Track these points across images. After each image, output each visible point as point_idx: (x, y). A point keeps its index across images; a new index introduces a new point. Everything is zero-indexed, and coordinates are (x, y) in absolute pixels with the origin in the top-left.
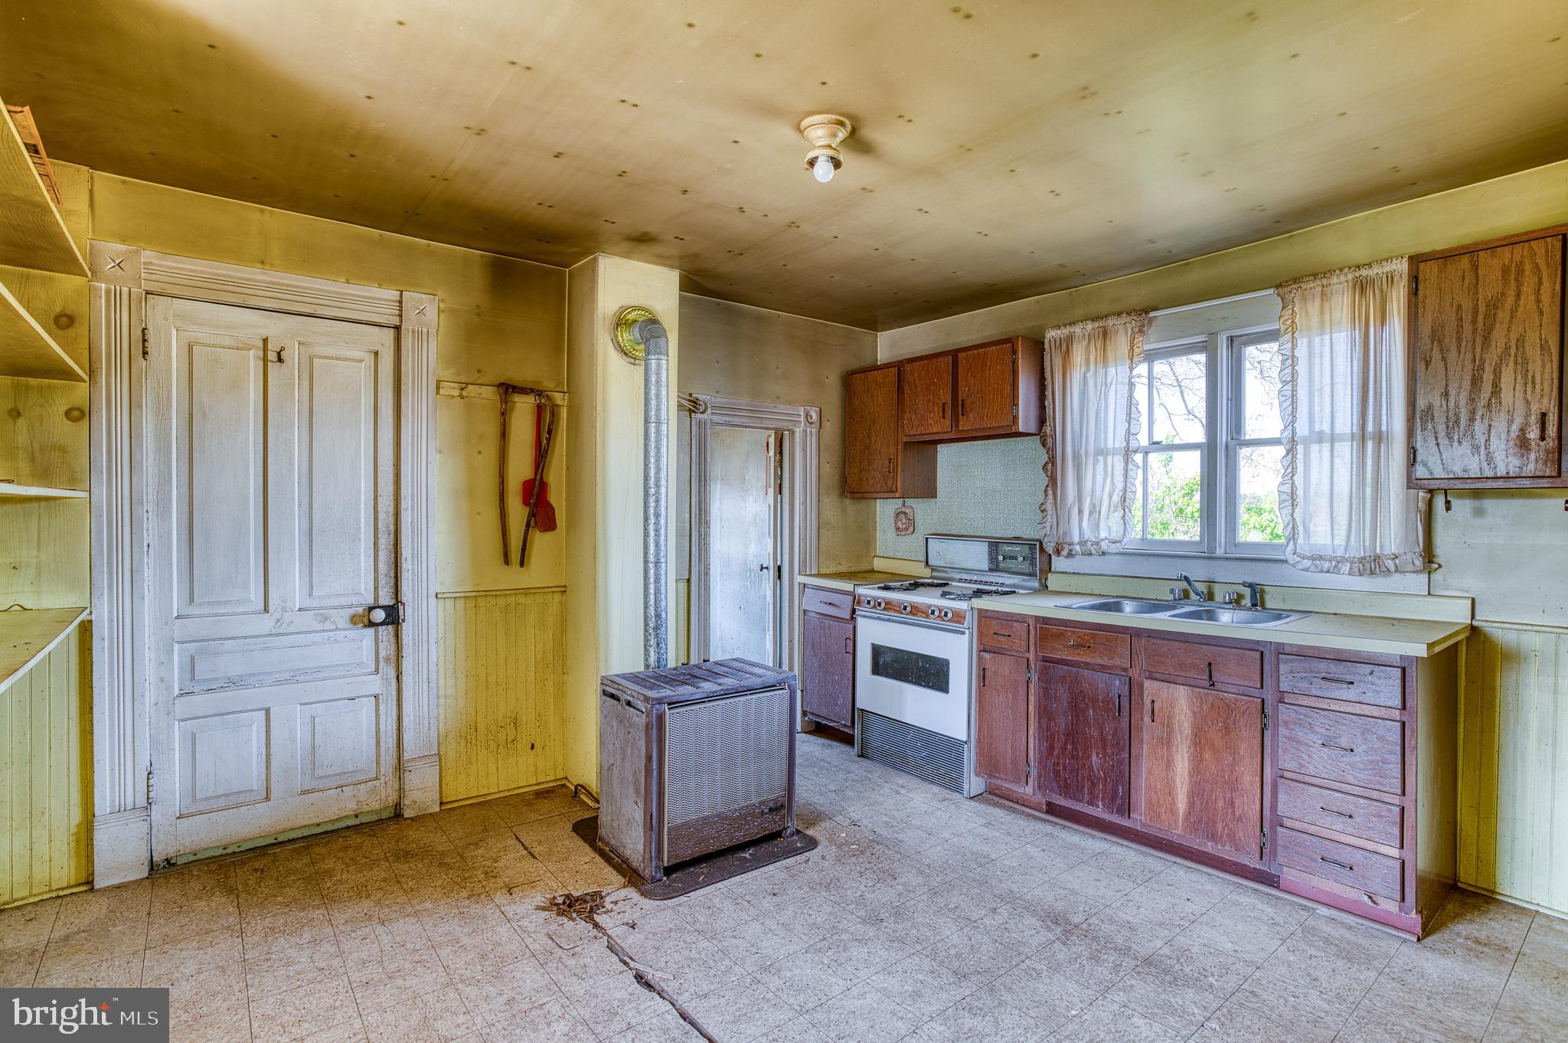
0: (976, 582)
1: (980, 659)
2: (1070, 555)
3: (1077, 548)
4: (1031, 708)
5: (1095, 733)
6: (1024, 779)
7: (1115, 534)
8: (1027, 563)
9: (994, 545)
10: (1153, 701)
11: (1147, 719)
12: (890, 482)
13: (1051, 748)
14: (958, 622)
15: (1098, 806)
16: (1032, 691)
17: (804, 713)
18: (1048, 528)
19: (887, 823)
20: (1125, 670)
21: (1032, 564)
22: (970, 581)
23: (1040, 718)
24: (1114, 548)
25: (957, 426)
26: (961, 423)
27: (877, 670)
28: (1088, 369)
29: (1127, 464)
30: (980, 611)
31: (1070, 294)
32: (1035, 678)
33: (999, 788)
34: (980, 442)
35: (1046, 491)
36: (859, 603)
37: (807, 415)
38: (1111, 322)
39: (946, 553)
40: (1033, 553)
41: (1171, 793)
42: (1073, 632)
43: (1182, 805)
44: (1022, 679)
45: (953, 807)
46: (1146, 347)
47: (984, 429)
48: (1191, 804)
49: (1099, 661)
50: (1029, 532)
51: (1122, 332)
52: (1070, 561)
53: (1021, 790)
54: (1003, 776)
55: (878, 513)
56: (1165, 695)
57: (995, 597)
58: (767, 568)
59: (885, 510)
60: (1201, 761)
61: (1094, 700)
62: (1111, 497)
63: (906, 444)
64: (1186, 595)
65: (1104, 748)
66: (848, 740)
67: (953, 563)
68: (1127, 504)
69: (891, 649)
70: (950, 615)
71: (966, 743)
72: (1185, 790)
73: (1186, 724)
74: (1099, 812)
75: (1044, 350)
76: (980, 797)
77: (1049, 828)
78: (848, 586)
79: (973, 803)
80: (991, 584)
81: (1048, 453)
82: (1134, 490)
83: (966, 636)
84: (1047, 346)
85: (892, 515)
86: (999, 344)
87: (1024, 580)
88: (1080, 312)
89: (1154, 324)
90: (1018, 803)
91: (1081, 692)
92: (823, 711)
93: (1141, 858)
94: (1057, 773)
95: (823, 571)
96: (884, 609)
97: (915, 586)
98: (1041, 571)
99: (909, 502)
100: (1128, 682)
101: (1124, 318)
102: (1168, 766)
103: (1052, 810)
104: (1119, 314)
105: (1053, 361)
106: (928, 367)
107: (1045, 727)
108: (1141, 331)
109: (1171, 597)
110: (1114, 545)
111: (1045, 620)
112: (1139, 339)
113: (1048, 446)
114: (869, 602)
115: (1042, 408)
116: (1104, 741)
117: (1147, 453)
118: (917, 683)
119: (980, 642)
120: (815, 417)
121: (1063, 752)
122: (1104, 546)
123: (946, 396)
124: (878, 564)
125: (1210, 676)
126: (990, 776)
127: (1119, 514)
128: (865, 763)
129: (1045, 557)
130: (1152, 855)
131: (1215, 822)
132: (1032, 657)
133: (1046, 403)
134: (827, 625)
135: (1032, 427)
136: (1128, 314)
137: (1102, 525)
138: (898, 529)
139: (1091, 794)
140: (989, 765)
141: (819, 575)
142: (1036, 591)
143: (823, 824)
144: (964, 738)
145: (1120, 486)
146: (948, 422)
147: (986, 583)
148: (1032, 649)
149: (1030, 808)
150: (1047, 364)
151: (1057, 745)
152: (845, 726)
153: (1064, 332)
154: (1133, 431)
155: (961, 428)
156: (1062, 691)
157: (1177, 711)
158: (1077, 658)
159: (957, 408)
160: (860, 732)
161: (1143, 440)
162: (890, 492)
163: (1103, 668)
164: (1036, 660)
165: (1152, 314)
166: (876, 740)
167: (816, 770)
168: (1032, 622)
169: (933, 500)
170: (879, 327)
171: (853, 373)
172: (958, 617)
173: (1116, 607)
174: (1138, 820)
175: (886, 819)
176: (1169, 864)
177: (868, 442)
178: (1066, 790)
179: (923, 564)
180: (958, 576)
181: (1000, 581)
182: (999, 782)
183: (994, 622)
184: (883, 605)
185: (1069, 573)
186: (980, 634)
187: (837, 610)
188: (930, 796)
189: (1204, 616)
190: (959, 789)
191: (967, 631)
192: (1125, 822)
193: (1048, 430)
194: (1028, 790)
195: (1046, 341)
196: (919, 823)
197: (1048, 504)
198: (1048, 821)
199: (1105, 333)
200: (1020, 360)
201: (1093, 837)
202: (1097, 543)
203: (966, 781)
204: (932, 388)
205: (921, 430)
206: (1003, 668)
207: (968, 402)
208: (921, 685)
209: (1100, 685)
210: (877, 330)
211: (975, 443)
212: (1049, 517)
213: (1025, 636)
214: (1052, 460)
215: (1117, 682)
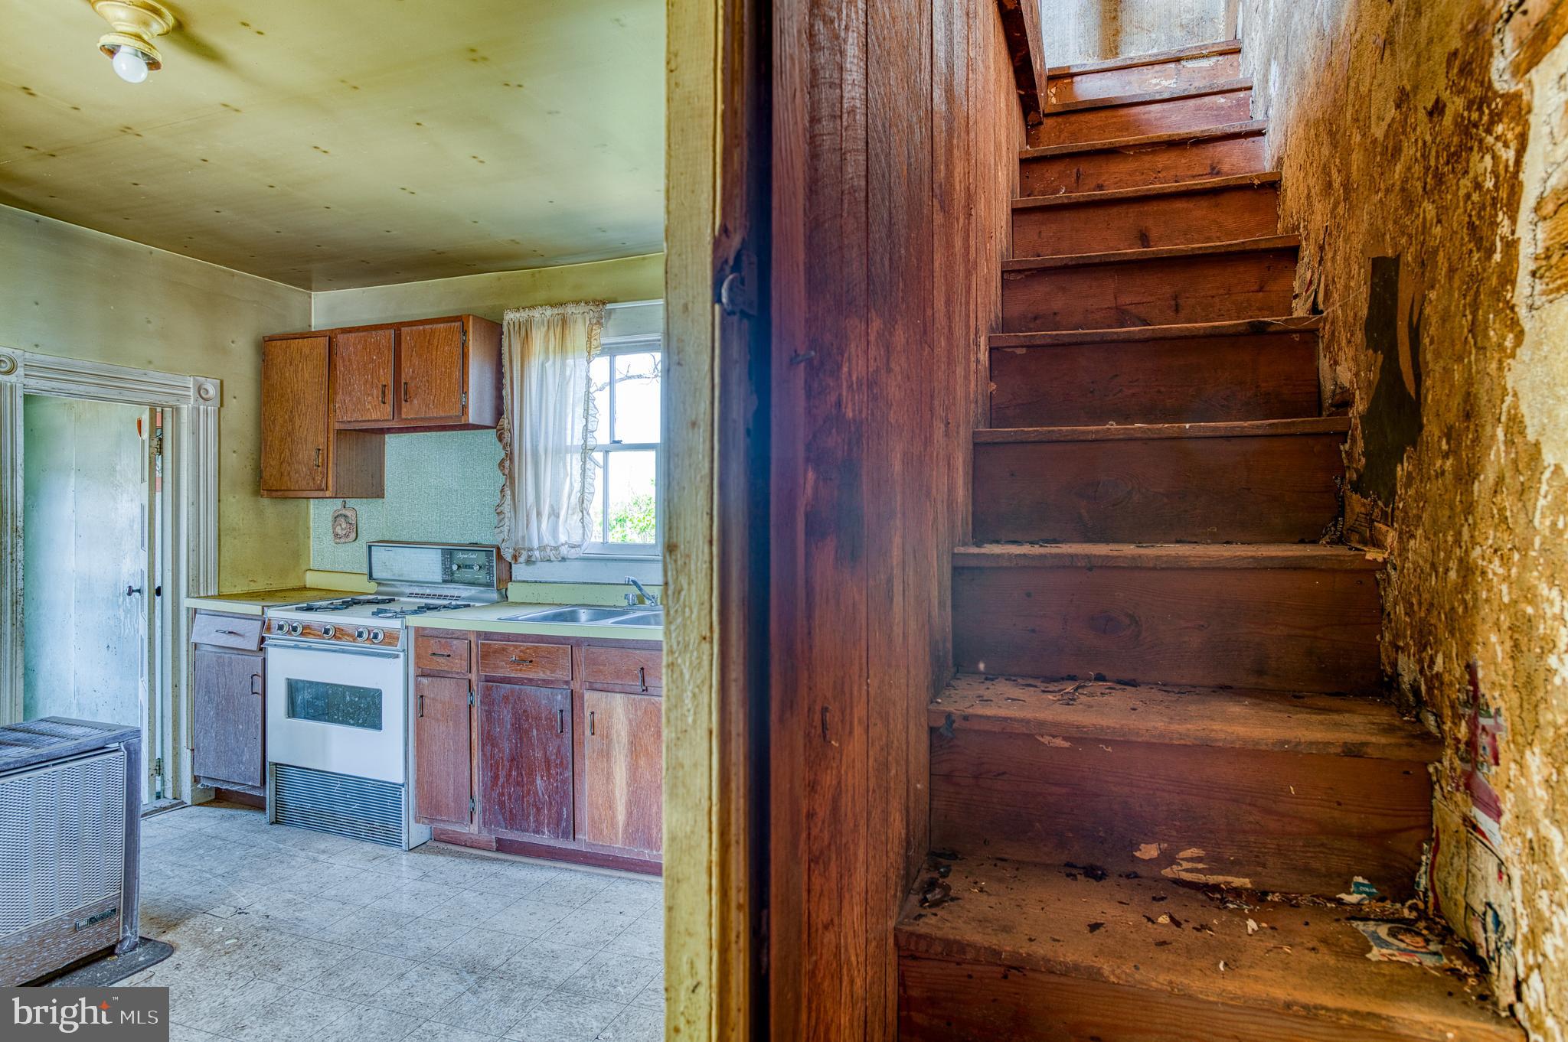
0: (422, 596)
1: (417, 685)
2: (529, 561)
3: (537, 553)
4: (474, 736)
5: (539, 755)
6: (468, 818)
7: (576, 538)
8: (483, 572)
9: (449, 553)
10: (593, 713)
11: (588, 732)
12: (318, 478)
13: (496, 778)
14: (390, 644)
15: (543, 833)
16: (475, 716)
17: (196, 779)
18: (506, 533)
19: (289, 901)
20: (567, 683)
21: (489, 573)
22: (417, 595)
23: (483, 745)
24: (573, 553)
25: (400, 413)
26: (404, 410)
27: (293, 711)
28: (547, 359)
29: (584, 463)
30: (417, 629)
31: (533, 275)
32: (477, 702)
33: (445, 832)
34: (434, 433)
35: (502, 491)
36: (269, 629)
37: (199, 389)
38: (570, 309)
39: (394, 563)
40: (490, 561)
41: (611, 807)
42: (516, 647)
43: (621, 817)
44: (464, 704)
45: (385, 864)
46: (604, 341)
47: (430, 419)
48: (630, 814)
49: (542, 676)
50: (487, 538)
51: (580, 320)
52: (530, 568)
53: (466, 830)
54: (445, 818)
55: (312, 516)
56: (603, 705)
57: (443, 613)
58: (139, 591)
59: (320, 513)
60: (636, 769)
61: (537, 718)
62: (569, 498)
63: (339, 432)
64: (641, 599)
65: (548, 769)
66: (258, 805)
67: (402, 575)
68: (585, 505)
69: (311, 683)
70: (381, 637)
71: (403, 785)
72: (624, 801)
73: (623, 734)
74: (545, 839)
75: (502, 333)
76: (423, 847)
77: (495, 867)
78: (254, 609)
79: (412, 855)
80: (440, 597)
81: (504, 448)
82: (592, 490)
83: (401, 661)
84: (505, 329)
85: (330, 519)
86: (448, 322)
87: (481, 592)
88: (542, 295)
89: (613, 317)
90: (466, 846)
91: (525, 711)
92: (223, 774)
93: (586, 880)
94: (502, 804)
95: (225, 591)
96: (302, 634)
97: (351, 602)
98: (499, 580)
99: (351, 502)
100: (569, 695)
101: (582, 308)
102: (608, 779)
103: (503, 846)
104: (577, 302)
105: (512, 345)
106: (366, 341)
107: (488, 754)
108: (599, 323)
109: (625, 603)
110: (573, 550)
111: (487, 636)
112: (597, 330)
113: (505, 441)
114: (281, 628)
115: (499, 398)
116: (548, 761)
117: (607, 452)
118: (344, 722)
119: (417, 665)
120: (212, 391)
121: (508, 780)
122: (564, 550)
123: (386, 376)
124: (311, 579)
125: (643, 681)
126: (432, 820)
127: (577, 517)
128: (280, 830)
129: (504, 567)
130: (598, 875)
131: (650, 828)
132: (473, 677)
133: (504, 393)
134: (226, 661)
135: (487, 419)
136: (587, 303)
137: (561, 529)
138: (336, 535)
139: (537, 821)
140: (430, 808)
141: (220, 597)
142: (493, 603)
143: (191, 923)
144: (401, 781)
145: (577, 486)
146: (389, 408)
147: (434, 596)
148: (474, 668)
149: (479, 849)
150: (505, 350)
151: (502, 774)
152: (254, 787)
153: (522, 316)
154: (590, 427)
155: (404, 416)
156: (505, 712)
157: (615, 721)
158: (520, 675)
159: (400, 392)
160: (273, 793)
161: (602, 437)
162: (319, 490)
163: (546, 683)
164: (479, 680)
165: (609, 306)
166: (294, 797)
167: (201, 851)
168: (473, 638)
169: (380, 501)
170: (313, 285)
171: (272, 339)
172: (390, 638)
173: (570, 617)
174: (584, 840)
175: (289, 896)
176: (612, 880)
177: (290, 428)
178: (513, 820)
179: (366, 577)
180: (408, 590)
181: (456, 593)
182: (442, 825)
183: (432, 641)
184: (300, 630)
185: (531, 582)
186: (418, 657)
187: (240, 639)
188: (358, 855)
189: (653, 621)
190: (396, 843)
191: (402, 654)
192: (570, 845)
193: (505, 422)
194: (473, 829)
195: (505, 324)
196: (333, 892)
197: (505, 505)
198: (497, 859)
199: (564, 321)
200: (471, 342)
201: (542, 867)
202: (556, 548)
203: (404, 830)
204: (371, 366)
205: (356, 416)
206: (444, 692)
207: (412, 385)
208: (350, 724)
209: (543, 702)
210: (310, 289)
211: (428, 434)
212: (506, 520)
213: (466, 655)
214: (510, 456)
215: (559, 697)
